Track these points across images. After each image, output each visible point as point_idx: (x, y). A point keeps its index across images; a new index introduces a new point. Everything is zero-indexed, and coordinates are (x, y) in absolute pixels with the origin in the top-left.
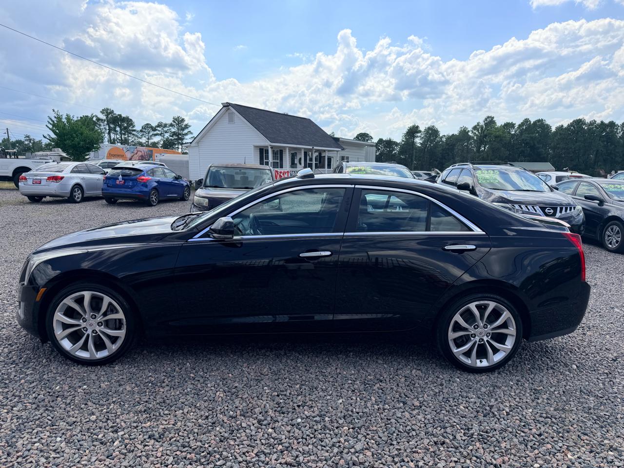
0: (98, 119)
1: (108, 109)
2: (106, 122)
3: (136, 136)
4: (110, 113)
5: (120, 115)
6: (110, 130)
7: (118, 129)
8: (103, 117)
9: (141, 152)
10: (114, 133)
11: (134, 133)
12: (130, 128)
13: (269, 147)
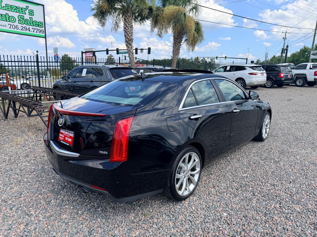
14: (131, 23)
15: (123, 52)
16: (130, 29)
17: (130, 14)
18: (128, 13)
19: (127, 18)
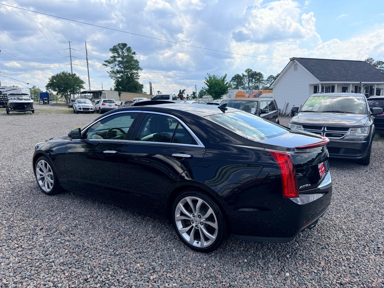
0: (244, 76)
1: (249, 69)
2: (247, 77)
3: (264, 83)
4: (250, 71)
5: (255, 72)
6: (249, 81)
7: (254, 80)
8: (246, 74)
9: (255, 93)
10: (251, 83)
11: (262, 82)
12: (261, 79)
13: (320, 85)
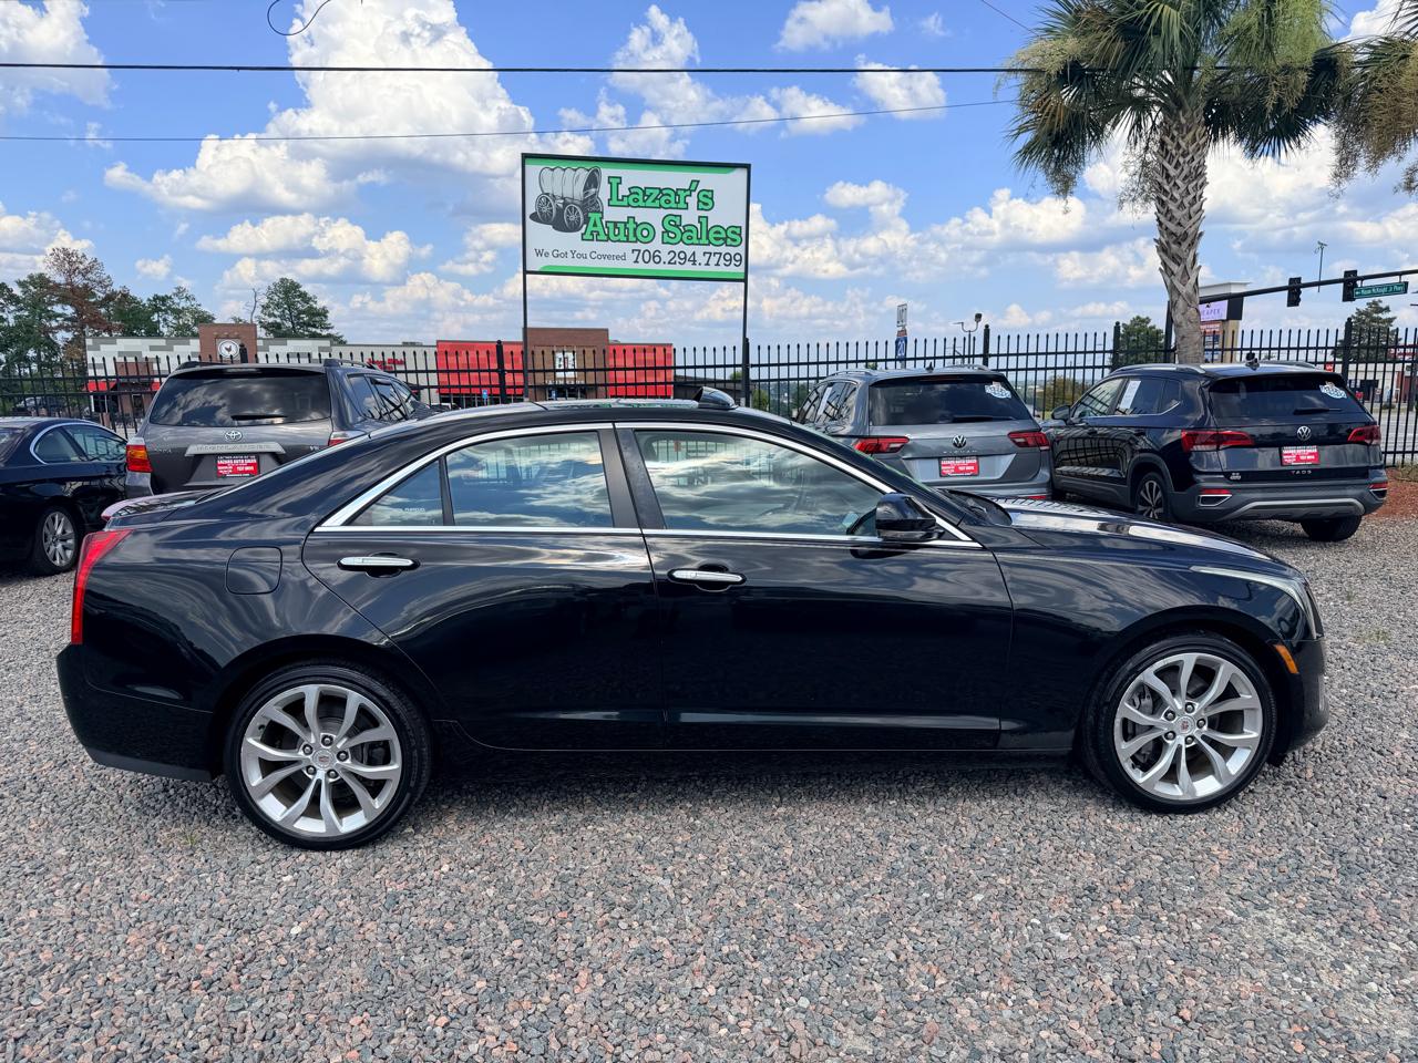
14: (1188, 158)
15: (1381, 287)
16: (1183, 188)
17: (1188, 115)
18: (1181, 113)
19: (1173, 138)
